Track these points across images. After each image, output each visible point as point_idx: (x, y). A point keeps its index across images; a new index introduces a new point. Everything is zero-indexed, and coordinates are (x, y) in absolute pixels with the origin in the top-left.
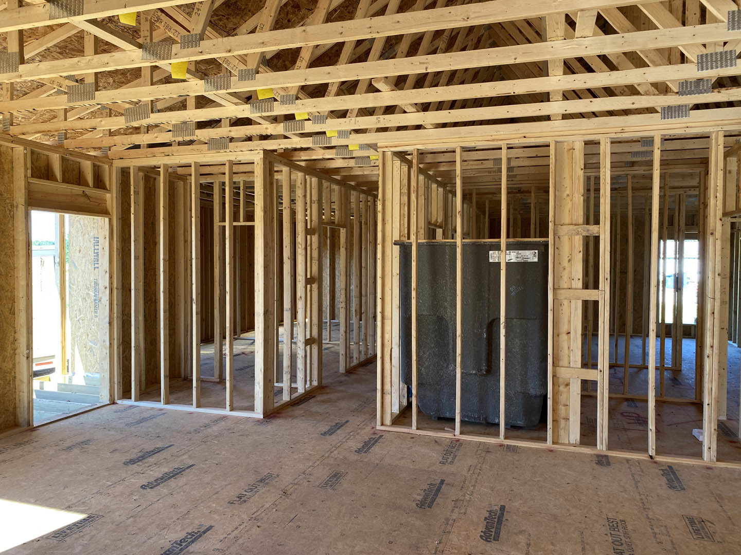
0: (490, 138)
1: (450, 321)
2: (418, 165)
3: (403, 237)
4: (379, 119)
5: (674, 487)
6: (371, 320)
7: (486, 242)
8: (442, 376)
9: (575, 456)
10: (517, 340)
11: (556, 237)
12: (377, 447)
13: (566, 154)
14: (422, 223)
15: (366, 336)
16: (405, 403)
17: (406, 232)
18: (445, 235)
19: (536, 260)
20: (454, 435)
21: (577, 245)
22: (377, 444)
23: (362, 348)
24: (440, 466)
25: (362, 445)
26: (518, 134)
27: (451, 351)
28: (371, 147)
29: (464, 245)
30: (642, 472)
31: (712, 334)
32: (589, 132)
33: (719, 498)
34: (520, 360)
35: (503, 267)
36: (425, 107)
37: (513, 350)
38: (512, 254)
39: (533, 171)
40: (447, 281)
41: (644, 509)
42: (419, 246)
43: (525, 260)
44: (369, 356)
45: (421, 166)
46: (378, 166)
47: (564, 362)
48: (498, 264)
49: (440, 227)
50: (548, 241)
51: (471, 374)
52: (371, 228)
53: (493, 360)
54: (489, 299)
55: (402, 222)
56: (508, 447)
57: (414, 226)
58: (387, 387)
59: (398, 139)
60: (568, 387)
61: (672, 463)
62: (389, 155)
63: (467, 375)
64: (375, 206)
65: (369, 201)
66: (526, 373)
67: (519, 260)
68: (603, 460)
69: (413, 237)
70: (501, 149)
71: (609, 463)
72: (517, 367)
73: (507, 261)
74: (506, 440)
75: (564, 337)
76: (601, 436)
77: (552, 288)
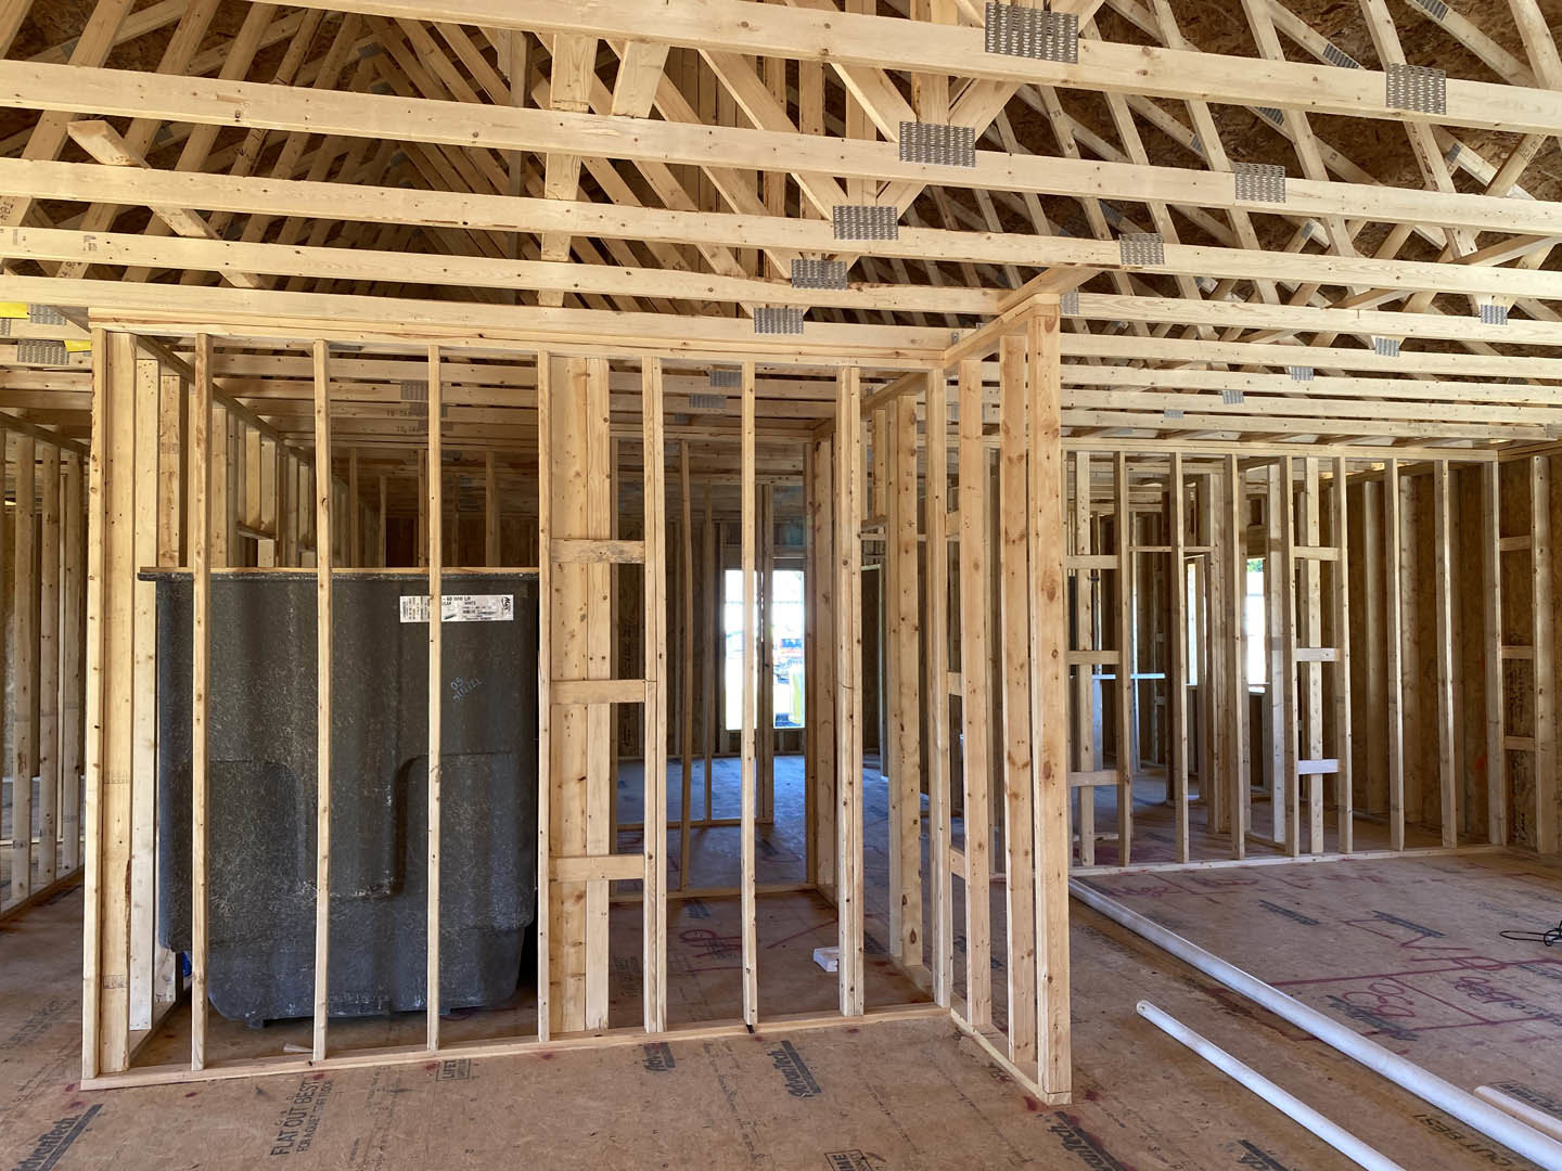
0: (398, 329)
1: (299, 772)
2: (209, 381)
3: (167, 559)
4: (92, 241)
5: (799, 1090)
6: (69, 777)
7: (393, 576)
8: (279, 913)
9: (599, 1058)
10: (465, 805)
11: (555, 566)
12: (83, 1144)
13: (571, 381)
14: (220, 523)
15: (52, 821)
16: (169, 995)
17: (176, 545)
18: (281, 555)
19: (509, 616)
20: (311, 1064)
21: (599, 584)
22: (83, 1135)
23: (40, 854)
24: (273, 1162)
25: (32, 1149)
26: (465, 326)
27: (302, 849)
28: (68, 316)
29: (337, 584)
30: (738, 1067)
31: (849, 760)
32: (619, 341)
33: (880, 1095)
34: (472, 852)
35: (435, 634)
36: (232, 227)
37: (457, 828)
38: (455, 603)
39: (490, 417)
40: (290, 670)
41: (754, 1157)
42: (214, 583)
43: (484, 616)
44: (60, 874)
45: (218, 381)
46: (90, 371)
47: (573, 846)
48: (424, 627)
49: (270, 536)
50: (538, 573)
51: (355, 899)
52: (72, 534)
53: (408, 859)
54: (399, 711)
55: (163, 521)
56: (449, 1066)
57: (199, 530)
58: (117, 968)
59: (151, 302)
60: (582, 901)
61: (788, 1033)
62: (124, 342)
63: (343, 904)
64: (83, 475)
65: (65, 463)
66: (487, 879)
67: (472, 617)
68: (658, 1057)
69: (196, 564)
70: (425, 359)
71: (672, 1060)
72: (466, 869)
73: (443, 620)
74: (442, 1051)
75: (573, 788)
76: (654, 1001)
77: (547, 681)
